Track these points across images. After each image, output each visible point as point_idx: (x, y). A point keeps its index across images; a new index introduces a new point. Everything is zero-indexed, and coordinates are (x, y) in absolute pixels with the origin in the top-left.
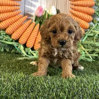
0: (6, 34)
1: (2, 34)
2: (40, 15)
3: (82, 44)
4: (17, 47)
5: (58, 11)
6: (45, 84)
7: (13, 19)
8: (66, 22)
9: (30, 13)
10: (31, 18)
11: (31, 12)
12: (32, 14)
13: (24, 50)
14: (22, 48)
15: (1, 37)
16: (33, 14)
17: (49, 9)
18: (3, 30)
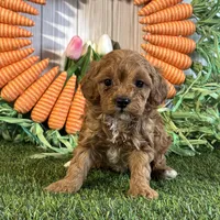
0: (3, 102)
2: (76, 55)
3: (171, 118)
4: (29, 128)
5: (115, 46)
7: (17, 67)
8: (132, 63)
10: (57, 62)
11: (55, 49)
12: (57, 53)
13: (45, 135)
14: (39, 130)
16: (61, 53)
17: (96, 41)
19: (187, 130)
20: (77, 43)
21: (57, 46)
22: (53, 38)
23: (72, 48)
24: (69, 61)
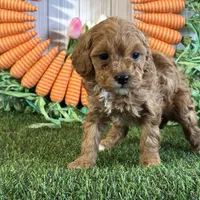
0: (12, 78)
1: (3, 78)
2: (76, 35)
4: (33, 101)
7: (22, 48)
9: (58, 32)
11: (60, 29)
12: (62, 33)
14: (42, 102)
15: (3, 84)
18: (5, 70)
22: (58, 20)
23: (72, 28)
24: (72, 41)
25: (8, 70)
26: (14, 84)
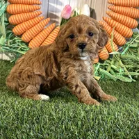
0: (22, 42)
1: (16, 41)
3: (121, 58)
6: (54, 114)
10: (57, 20)
11: (56, 12)
12: (57, 14)
15: (16, 46)
18: (18, 36)
19: (129, 66)
20: (68, 9)
21: (57, 11)
22: (55, 5)
23: (65, 12)
24: (63, 20)
25: (20, 36)
26: (24, 46)
